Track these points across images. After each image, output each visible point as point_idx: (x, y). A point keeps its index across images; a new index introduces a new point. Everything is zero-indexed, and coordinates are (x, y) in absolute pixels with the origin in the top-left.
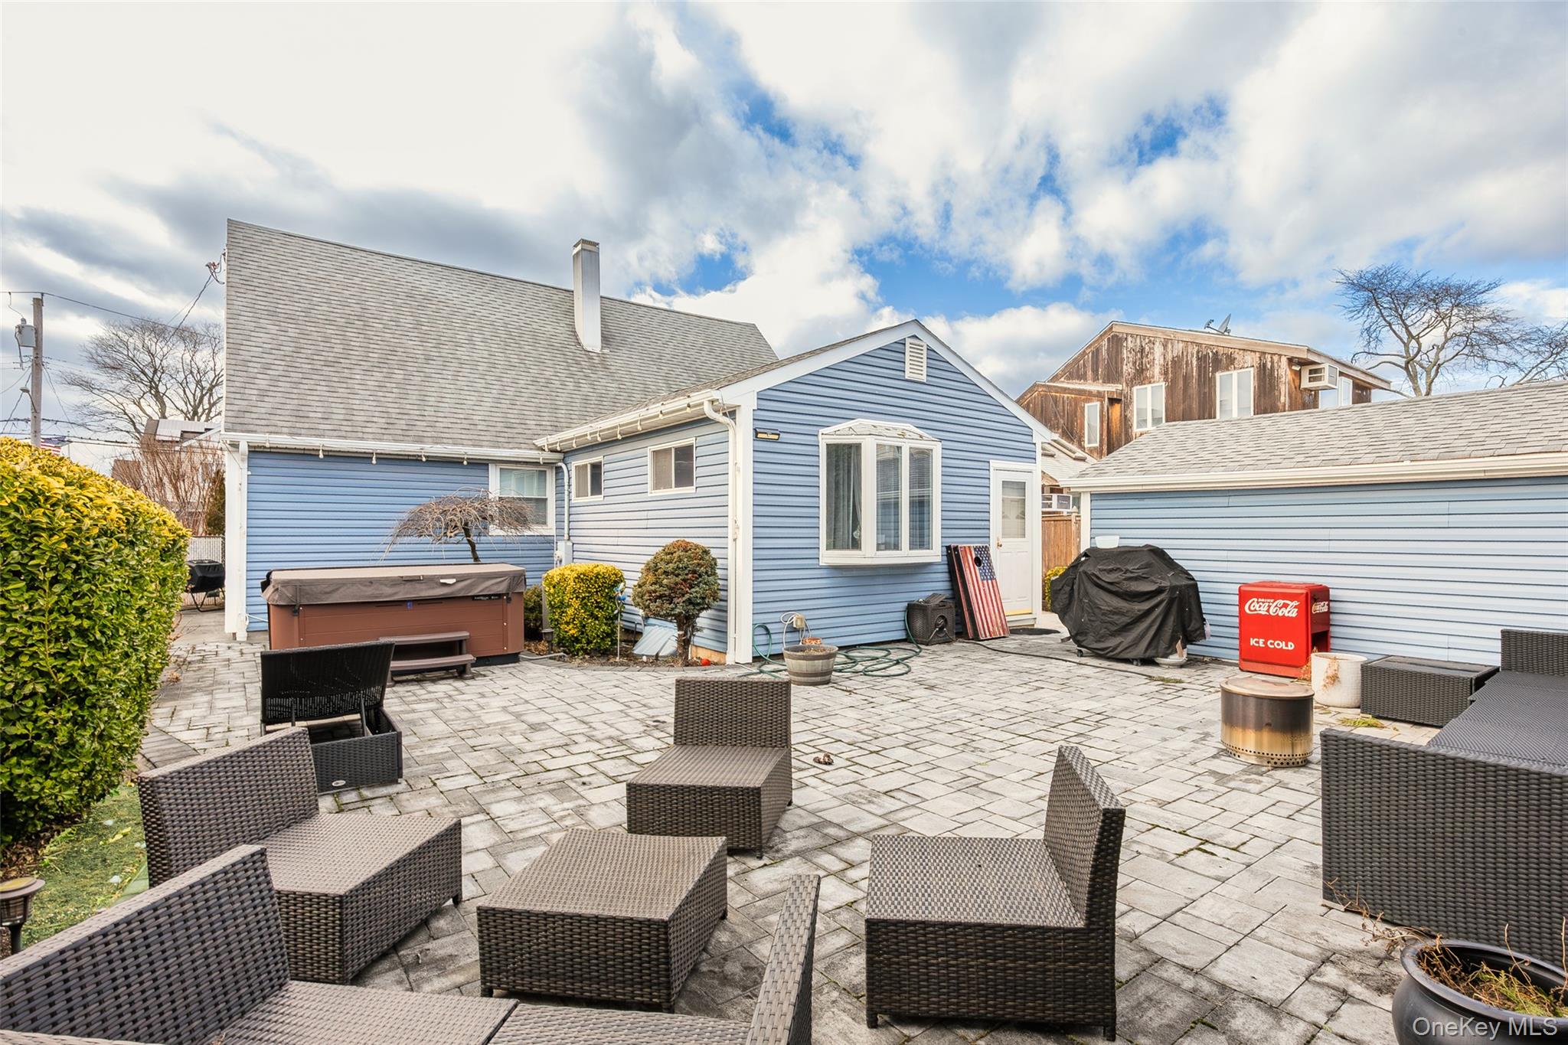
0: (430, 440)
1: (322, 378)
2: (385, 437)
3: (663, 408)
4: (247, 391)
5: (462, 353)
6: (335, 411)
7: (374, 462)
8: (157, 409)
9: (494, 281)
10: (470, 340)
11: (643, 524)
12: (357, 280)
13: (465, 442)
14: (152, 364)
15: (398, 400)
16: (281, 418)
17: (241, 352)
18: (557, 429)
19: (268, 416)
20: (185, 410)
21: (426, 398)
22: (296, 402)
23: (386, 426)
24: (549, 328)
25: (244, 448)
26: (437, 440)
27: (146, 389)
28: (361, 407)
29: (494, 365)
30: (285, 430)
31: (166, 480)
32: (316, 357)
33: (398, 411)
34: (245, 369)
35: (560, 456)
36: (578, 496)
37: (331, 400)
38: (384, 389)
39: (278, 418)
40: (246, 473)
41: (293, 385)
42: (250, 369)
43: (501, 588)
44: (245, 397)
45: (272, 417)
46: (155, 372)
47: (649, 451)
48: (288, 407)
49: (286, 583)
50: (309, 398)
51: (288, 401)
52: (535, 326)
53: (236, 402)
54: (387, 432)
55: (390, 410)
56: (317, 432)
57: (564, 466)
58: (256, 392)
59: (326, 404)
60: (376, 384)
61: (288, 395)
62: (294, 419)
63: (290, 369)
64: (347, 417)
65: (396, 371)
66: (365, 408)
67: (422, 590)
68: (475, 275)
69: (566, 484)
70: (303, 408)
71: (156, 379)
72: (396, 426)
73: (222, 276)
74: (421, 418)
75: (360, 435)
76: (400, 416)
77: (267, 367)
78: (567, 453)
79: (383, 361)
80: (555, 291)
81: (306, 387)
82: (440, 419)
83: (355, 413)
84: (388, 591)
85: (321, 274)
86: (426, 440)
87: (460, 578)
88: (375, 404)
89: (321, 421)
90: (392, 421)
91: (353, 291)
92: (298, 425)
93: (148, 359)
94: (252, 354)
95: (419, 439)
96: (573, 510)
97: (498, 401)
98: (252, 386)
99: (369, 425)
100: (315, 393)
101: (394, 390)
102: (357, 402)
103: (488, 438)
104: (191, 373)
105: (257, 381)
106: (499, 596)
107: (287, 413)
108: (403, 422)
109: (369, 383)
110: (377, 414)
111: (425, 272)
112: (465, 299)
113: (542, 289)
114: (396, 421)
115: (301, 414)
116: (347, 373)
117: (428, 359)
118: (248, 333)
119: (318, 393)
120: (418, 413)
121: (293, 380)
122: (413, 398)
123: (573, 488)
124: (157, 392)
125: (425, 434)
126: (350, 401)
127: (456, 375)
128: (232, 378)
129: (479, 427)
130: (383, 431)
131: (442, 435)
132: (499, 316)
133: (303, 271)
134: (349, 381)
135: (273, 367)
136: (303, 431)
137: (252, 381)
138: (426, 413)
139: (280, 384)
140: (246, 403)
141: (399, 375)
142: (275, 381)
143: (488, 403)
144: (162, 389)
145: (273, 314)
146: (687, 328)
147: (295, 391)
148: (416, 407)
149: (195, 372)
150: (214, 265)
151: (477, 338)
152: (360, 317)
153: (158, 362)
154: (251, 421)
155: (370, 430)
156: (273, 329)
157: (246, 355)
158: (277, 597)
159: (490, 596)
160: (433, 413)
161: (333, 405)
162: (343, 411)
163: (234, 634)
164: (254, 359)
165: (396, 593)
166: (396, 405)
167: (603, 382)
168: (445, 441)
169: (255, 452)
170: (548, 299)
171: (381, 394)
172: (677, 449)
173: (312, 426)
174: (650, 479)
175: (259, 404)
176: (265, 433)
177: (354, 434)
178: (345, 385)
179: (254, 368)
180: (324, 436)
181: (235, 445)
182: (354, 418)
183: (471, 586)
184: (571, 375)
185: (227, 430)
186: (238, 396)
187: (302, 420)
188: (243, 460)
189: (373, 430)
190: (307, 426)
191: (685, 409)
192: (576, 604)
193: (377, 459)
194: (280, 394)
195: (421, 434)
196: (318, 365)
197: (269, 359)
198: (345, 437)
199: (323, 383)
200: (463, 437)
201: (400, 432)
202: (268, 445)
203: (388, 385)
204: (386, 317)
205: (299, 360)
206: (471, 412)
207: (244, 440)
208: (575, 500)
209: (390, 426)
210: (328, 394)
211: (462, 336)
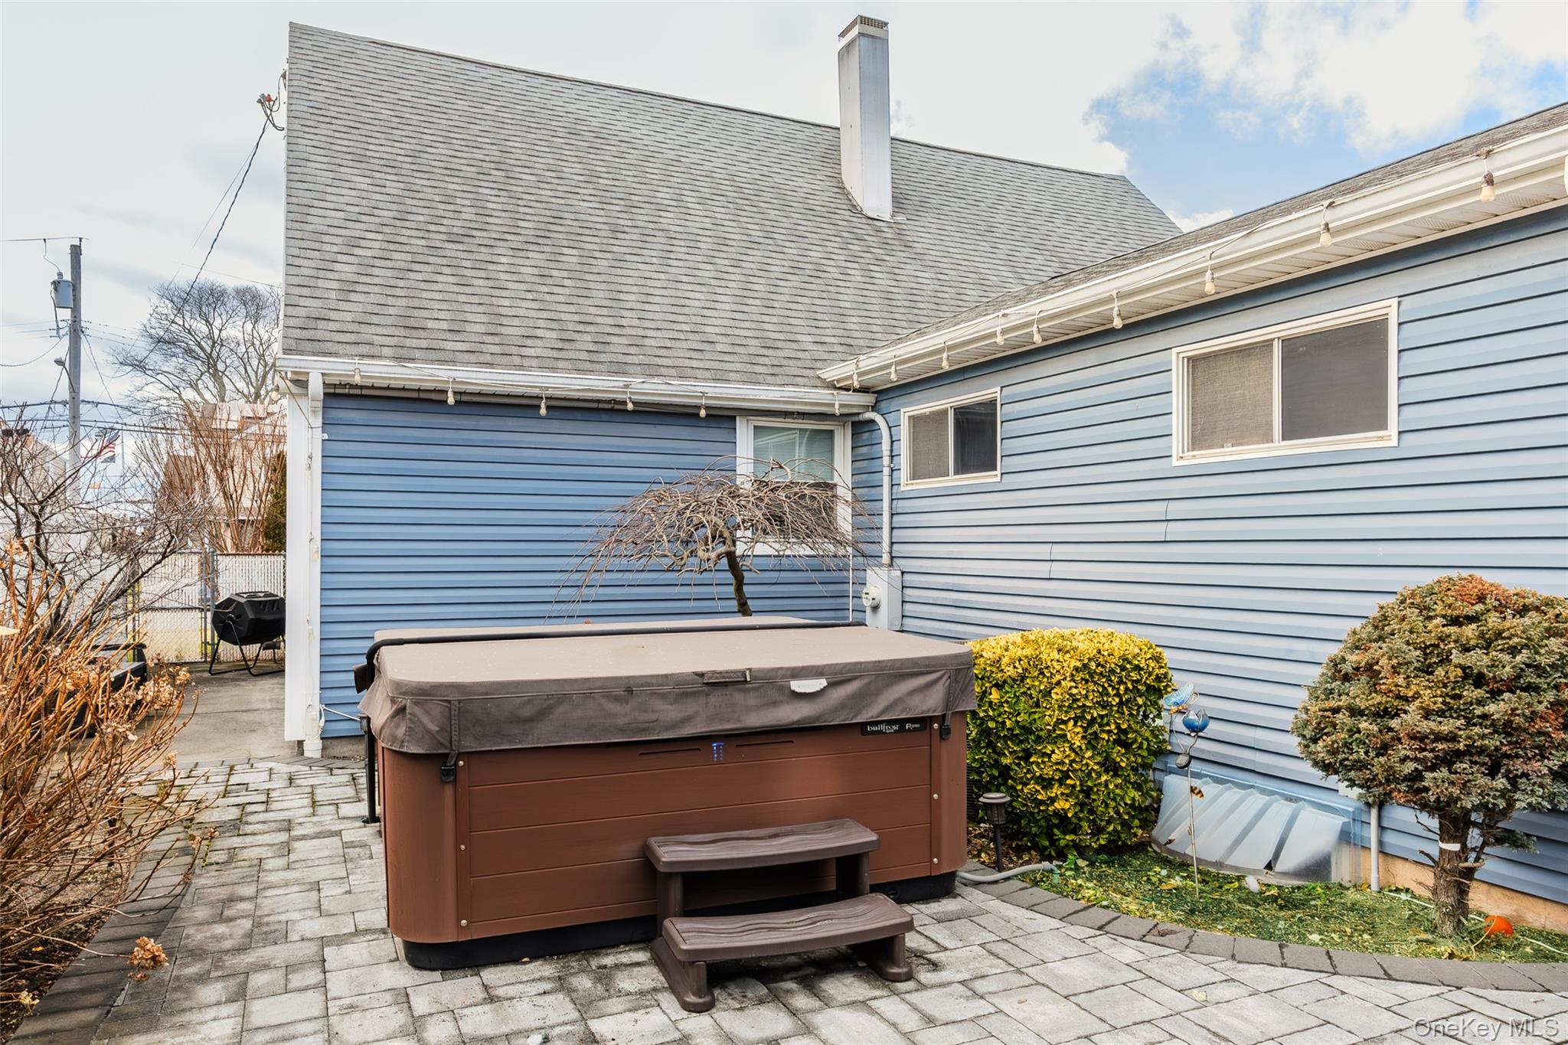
0: (638, 369)
1: (445, 261)
2: (560, 364)
3: (1329, 216)
4: (321, 283)
5: (668, 220)
6: (470, 317)
7: (543, 411)
8: (215, 391)
9: (701, 112)
10: (678, 199)
11: (1157, 531)
12: (489, 110)
13: (699, 374)
14: (210, 336)
15: (575, 300)
16: (380, 330)
17: (310, 219)
18: (851, 350)
19: (356, 327)
20: (246, 392)
21: (622, 296)
22: (403, 302)
23: (560, 345)
24: (801, 182)
25: (316, 386)
26: (650, 371)
27: (203, 369)
28: (513, 312)
29: (724, 242)
30: (387, 351)
31: (209, 468)
32: (433, 228)
33: (576, 318)
34: (317, 246)
35: (868, 399)
36: (915, 475)
37: (462, 298)
38: (550, 281)
39: (373, 329)
40: (319, 435)
41: (396, 273)
42: (326, 247)
43: (931, 703)
44: (318, 293)
45: (364, 328)
46: (213, 346)
47: (1176, 360)
48: (392, 311)
49: (424, 694)
50: (425, 295)
51: (390, 301)
52: (778, 179)
53: (303, 302)
54: (561, 354)
55: (563, 316)
56: (442, 355)
57: (878, 418)
58: (335, 285)
59: (455, 306)
60: (536, 271)
61: (389, 291)
62: (402, 332)
63: (392, 247)
64: (493, 329)
65: (566, 251)
66: (521, 312)
67: (748, 709)
68: (670, 102)
69: (886, 453)
70: (416, 313)
71: (214, 355)
72: (578, 345)
73: (281, 117)
74: (617, 331)
75: (517, 360)
76: (581, 328)
77: (354, 243)
78: (883, 394)
79: (542, 236)
80: (797, 126)
81: (420, 277)
82: (650, 333)
83: (505, 321)
84: (670, 712)
85: (434, 100)
86: (631, 369)
87: (838, 676)
88: (536, 305)
89: (448, 336)
90: (567, 335)
91: (485, 125)
92: (408, 342)
93: (205, 330)
94: (328, 221)
95: (619, 369)
96: (901, 505)
97: (741, 299)
98: (330, 275)
99: (529, 342)
100: (435, 287)
101: (567, 282)
102: (507, 302)
103: (739, 367)
104: (253, 344)
105: (337, 267)
106: (924, 722)
107: (390, 321)
108: (587, 338)
109: (522, 270)
110: (541, 323)
111: (593, 97)
112: (660, 137)
113: (778, 122)
114: (575, 336)
115: (413, 323)
116: (484, 254)
117: (616, 231)
118: (322, 188)
119: (440, 287)
120: (610, 321)
121: (397, 265)
122: (600, 295)
123: (904, 462)
124: (216, 370)
125: (629, 359)
126: (495, 301)
127: (666, 256)
128: (297, 262)
129: (719, 347)
130: (555, 354)
131: (659, 361)
132: (718, 162)
133: (406, 95)
134: (490, 267)
135: (363, 243)
136: (418, 354)
137: (329, 266)
138: (624, 322)
139: (376, 271)
140: (319, 303)
141: (571, 258)
142: (366, 268)
143: (726, 304)
144: (221, 366)
145: (360, 159)
146: (1018, 182)
147: (401, 283)
148: (605, 312)
149: (257, 343)
150: (269, 99)
151: (690, 199)
152: (498, 165)
153: (216, 333)
154: (327, 336)
155: (532, 352)
156: (362, 183)
157: (318, 224)
158: (401, 731)
159: (901, 722)
160: (636, 322)
161: (467, 308)
162: (484, 319)
163: (300, 743)
164: (332, 231)
165: (687, 720)
166: (572, 309)
167: (909, 269)
168: (664, 371)
169: (339, 395)
170: (789, 139)
171: (545, 289)
172: (1286, 342)
173: (433, 344)
174: (1178, 424)
175: (342, 306)
176: (352, 356)
177: (506, 360)
178: (483, 274)
179: (333, 245)
180: (453, 362)
181: (301, 383)
182: (503, 330)
183: (861, 699)
184: (853, 259)
185: (287, 351)
186: (306, 292)
187: (416, 333)
188: (314, 412)
189: (539, 352)
190: (424, 344)
191: (1315, 238)
192: (1075, 735)
193: (548, 408)
194: (376, 289)
195: (622, 359)
196: (437, 240)
197: (356, 229)
198: (491, 365)
199: (447, 270)
200: (695, 364)
201: (584, 356)
202: (357, 380)
203: (555, 273)
204: (540, 164)
205: (404, 231)
206: (699, 320)
207: (318, 370)
208: (907, 484)
209: (567, 345)
210: (457, 289)
211: (665, 195)
